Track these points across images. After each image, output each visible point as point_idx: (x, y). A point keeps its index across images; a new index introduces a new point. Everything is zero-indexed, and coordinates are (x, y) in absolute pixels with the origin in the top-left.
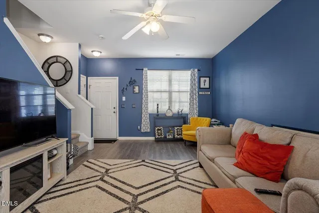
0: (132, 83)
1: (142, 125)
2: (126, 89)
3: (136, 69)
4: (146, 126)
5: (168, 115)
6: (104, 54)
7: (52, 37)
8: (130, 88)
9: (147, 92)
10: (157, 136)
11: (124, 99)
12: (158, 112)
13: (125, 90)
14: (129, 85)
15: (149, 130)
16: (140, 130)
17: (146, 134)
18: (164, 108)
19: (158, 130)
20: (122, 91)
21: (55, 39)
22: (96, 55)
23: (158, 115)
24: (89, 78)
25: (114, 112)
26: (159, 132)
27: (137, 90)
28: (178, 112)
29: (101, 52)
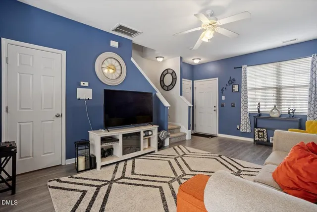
0: (232, 82)
1: (241, 125)
2: (226, 88)
3: (235, 68)
4: (245, 126)
5: (272, 115)
6: (203, 60)
7: (163, 58)
8: (229, 87)
9: (246, 91)
10: (257, 138)
11: (223, 98)
12: (259, 111)
13: (224, 89)
14: (228, 84)
15: (248, 131)
16: (239, 130)
17: (244, 134)
18: (267, 108)
19: (259, 131)
20: (221, 91)
21: (165, 58)
22: (196, 62)
23: (260, 115)
24: (194, 81)
25: (215, 111)
26: (260, 134)
27: (236, 88)
28: (289, 113)
29: (200, 59)
